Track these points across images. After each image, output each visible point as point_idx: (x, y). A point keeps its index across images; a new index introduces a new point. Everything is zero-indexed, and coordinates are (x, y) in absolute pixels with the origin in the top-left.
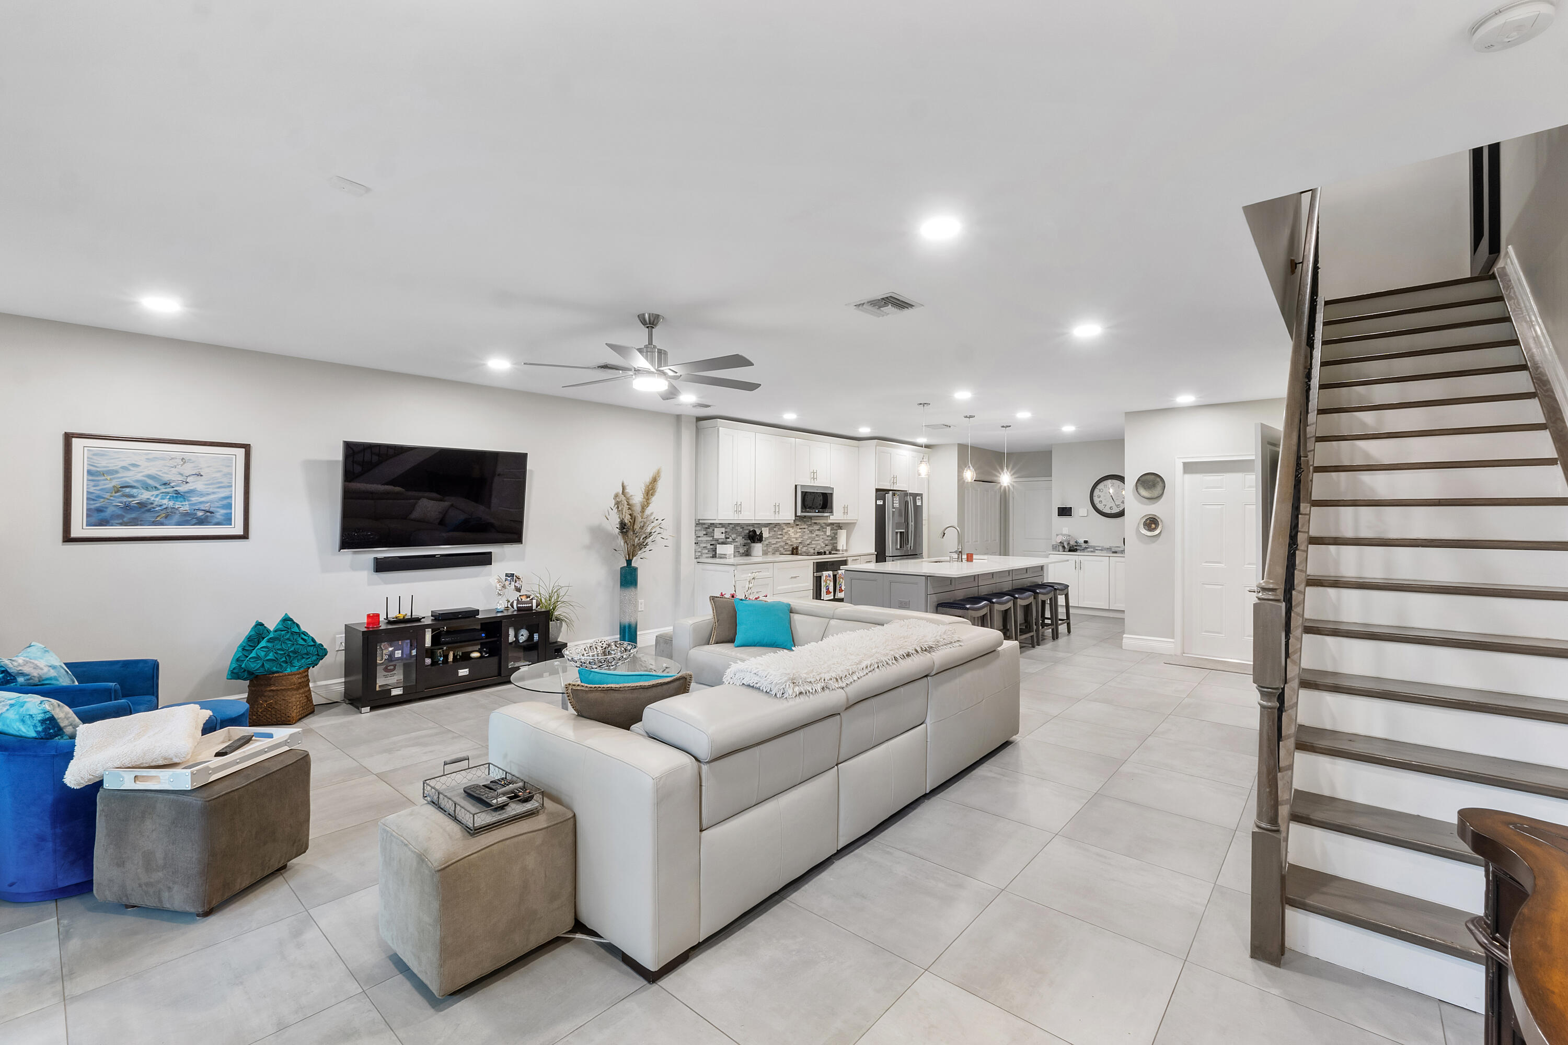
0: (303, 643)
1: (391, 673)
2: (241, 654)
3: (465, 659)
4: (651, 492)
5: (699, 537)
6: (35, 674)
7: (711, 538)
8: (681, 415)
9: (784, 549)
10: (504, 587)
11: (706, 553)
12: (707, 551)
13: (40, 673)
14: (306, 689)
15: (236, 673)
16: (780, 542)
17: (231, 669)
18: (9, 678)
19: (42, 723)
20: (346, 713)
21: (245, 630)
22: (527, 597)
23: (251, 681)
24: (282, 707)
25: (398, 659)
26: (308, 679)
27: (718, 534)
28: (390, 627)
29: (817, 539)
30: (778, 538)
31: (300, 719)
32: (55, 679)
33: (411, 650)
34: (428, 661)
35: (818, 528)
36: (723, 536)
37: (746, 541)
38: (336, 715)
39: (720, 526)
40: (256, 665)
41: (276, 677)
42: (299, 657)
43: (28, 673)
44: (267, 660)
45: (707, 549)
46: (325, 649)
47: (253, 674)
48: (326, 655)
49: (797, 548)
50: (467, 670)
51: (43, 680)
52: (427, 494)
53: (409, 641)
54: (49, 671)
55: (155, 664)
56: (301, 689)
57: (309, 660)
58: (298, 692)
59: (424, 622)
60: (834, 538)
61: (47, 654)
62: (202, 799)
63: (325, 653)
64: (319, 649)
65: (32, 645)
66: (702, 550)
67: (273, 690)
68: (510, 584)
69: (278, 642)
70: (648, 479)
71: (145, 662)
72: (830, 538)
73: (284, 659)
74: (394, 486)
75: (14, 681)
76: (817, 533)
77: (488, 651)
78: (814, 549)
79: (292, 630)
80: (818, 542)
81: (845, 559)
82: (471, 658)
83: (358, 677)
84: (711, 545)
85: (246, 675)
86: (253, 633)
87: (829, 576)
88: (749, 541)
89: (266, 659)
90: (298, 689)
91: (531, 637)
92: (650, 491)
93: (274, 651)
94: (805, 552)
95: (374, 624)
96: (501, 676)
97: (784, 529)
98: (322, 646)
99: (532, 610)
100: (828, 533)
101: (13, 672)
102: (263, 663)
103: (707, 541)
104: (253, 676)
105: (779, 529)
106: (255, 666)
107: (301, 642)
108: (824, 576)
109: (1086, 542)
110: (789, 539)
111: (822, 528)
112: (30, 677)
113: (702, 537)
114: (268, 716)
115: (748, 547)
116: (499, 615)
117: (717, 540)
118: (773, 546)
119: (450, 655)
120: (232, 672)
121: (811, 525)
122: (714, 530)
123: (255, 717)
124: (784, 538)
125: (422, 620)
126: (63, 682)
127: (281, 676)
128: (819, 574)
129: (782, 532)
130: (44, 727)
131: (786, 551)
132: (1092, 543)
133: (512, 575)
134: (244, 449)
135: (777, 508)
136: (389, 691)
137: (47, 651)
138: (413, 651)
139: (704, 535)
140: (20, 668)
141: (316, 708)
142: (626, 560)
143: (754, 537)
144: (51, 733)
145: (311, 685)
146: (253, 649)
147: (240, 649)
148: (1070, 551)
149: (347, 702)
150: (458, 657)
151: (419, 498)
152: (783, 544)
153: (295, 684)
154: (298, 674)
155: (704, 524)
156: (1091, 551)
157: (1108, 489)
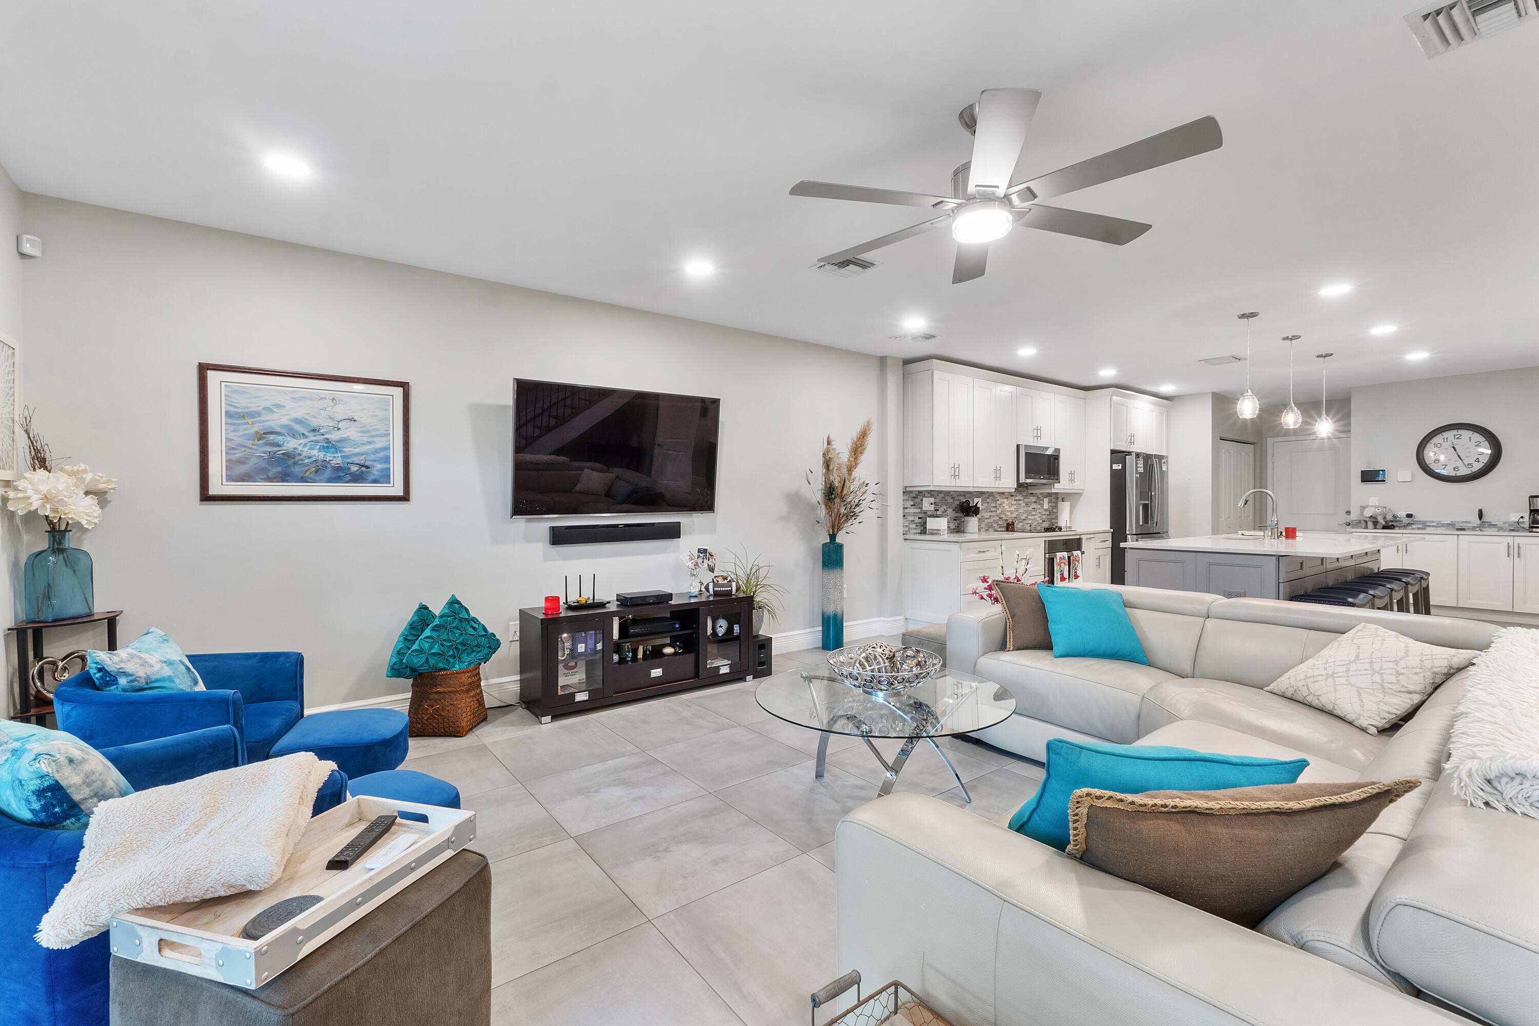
0: (473, 632)
1: (573, 671)
2: (403, 645)
3: (656, 654)
4: (860, 449)
5: (907, 508)
6: (142, 674)
7: (919, 510)
8: (886, 357)
9: (998, 525)
10: (696, 565)
11: (914, 529)
12: (914, 526)
13: (148, 672)
14: (478, 691)
15: (397, 671)
16: (993, 516)
17: (392, 665)
18: (108, 679)
19: (38, 796)
20: (522, 723)
21: (408, 614)
22: (724, 579)
23: (415, 679)
24: (450, 715)
25: (581, 654)
26: (480, 678)
27: (927, 504)
28: (570, 614)
29: (1034, 513)
30: (992, 511)
31: (471, 729)
32: (170, 679)
33: (596, 643)
34: (616, 657)
35: (1034, 500)
36: (932, 508)
37: (957, 515)
38: (512, 724)
39: (929, 495)
40: (418, 659)
41: (442, 675)
42: (469, 651)
43: (131, 672)
44: (432, 654)
45: (915, 523)
46: (498, 640)
47: (416, 670)
48: (498, 647)
49: (1013, 524)
50: (660, 670)
51: (152, 682)
52: (588, 464)
53: (593, 632)
54: (162, 668)
55: (298, 659)
56: (471, 691)
57: (480, 654)
58: (469, 695)
59: (609, 608)
60: (1053, 513)
61: (165, 645)
62: (279, 1012)
63: (498, 644)
64: (491, 640)
65: (150, 631)
66: (910, 524)
67: (439, 693)
68: (703, 562)
69: (444, 630)
70: (854, 432)
71: (286, 655)
72: (1048, 513)
73: (451, 653)
74: (558, 456)
75: (115, 683)
76: (1034, 506)
77: (682, 646)
78: (1031, 526)
79: (460, 616)
80: (1036, 517)
81: (1078, 537)
82: (664, 655)
83: (536, 674)
84: (919, 518)
85: (408, 672)
86: (416, 618)
87: (1064, 558)
88: (960, 515)
89: (430, 652)
90: (468, 691)
91: (730, 630)
92: (857, 449)
93: (440, 642)
94: (1021, 529)
95: (553, 609)
96: (698, 678)
97: (998, 500)
98: (495, 636)
99: (731, 595)
100: (1046, 506)
101: (111, 671)
102: (427, 658)
103: (914, 513)
104: (416, 674)
105: (992, 500)
106: (418, 662)
107: (471, 631)
108: (1058, 557)
109: (1409, 516)
110: (1003, 512)
111: (1039, 501)
112: (134, 677)
113: (910, 508)
114: (434, 725)
115: (958, 522)
116: (693, 600)
117: (925, 513)
118: (987, 521)
119: (639, 650)
120: (393, 668)
121: (1026, 496)
122: (922, 500)
123: (419, 726)
124: (998, 512)
125: (607, 605)
126: (180, 684)
127: (448, 675)
128: (1052, 555)
129: (996, 503)
130: (43, 802)
131: (1000, 527)
132: (1419, 516)
133: (705, 551)
134: (402, 389)
135: (998, 472)
136: (572, 695)
137: (166, 640)
138: (598, 645)
139: (912, 505)
140: (122, 665)
141: (489, 712)
142: (829, 535)
143: (966, 509)
144: (57, 812)
145: (482, 683)
146: (417, 639)
147: (402, 639)
148: (1384, 528)
149: (524, 705)
150: (648, 653)
151: (582, 470)
152: (997, 518)
153: (464, 685)
154: (468, 672)
155: (911, 492)
156: (1419, 529)
157: (1450, 443)
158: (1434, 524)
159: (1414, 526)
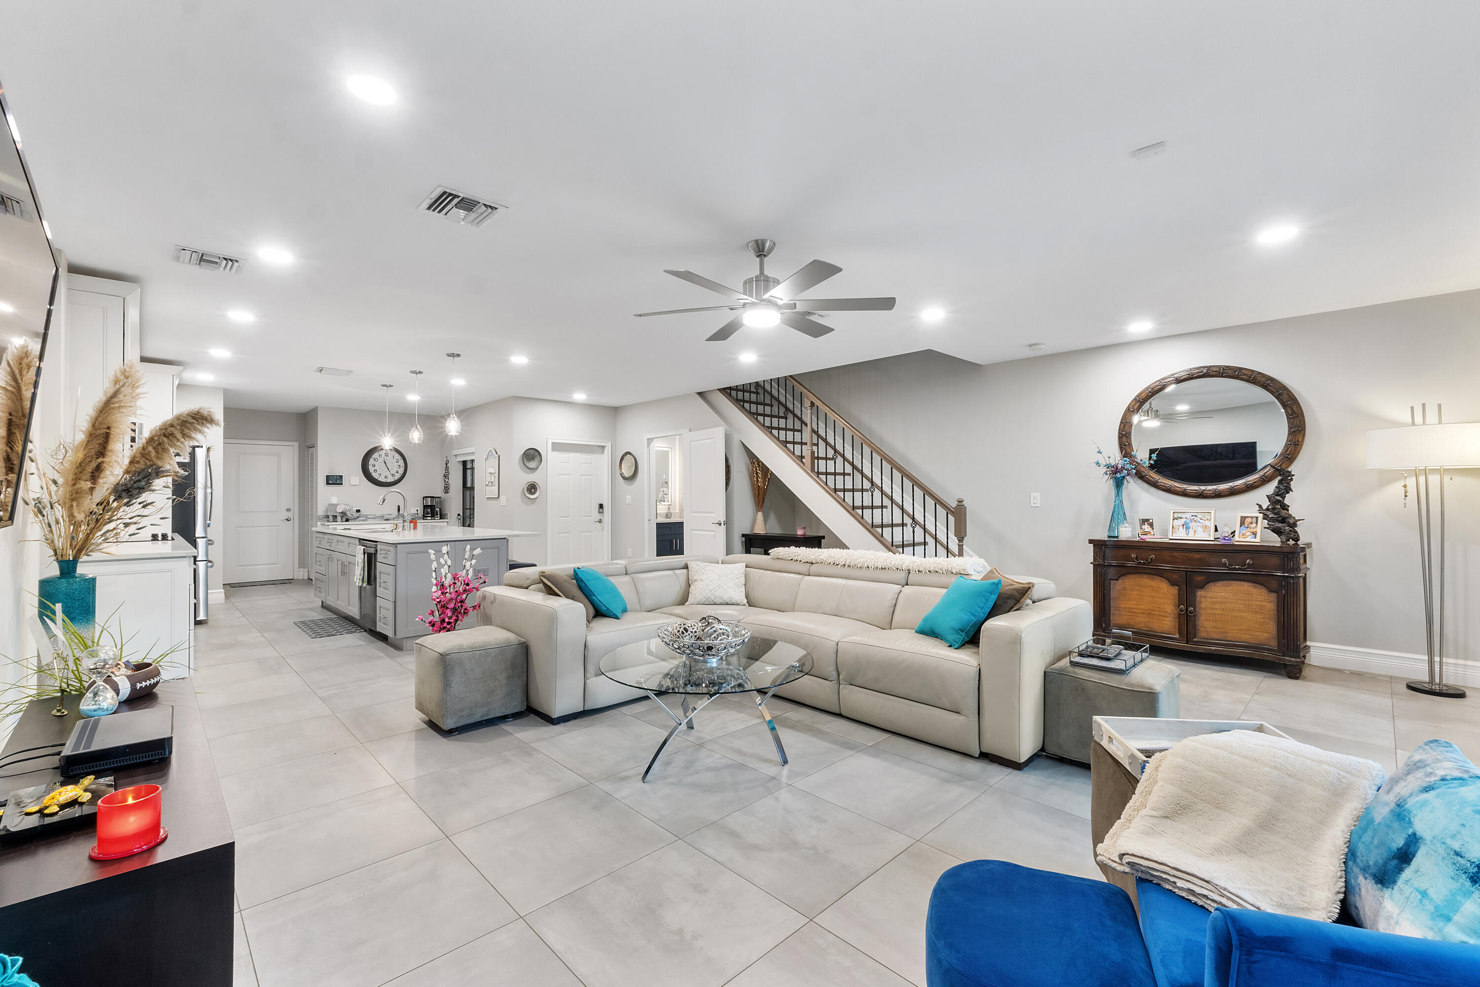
109: (358, 511)
132: (364, 511)
142: (62, 562)
156: (363, 520)
157: (382, 459)
158: (373, 517)
159: (360, 519)
